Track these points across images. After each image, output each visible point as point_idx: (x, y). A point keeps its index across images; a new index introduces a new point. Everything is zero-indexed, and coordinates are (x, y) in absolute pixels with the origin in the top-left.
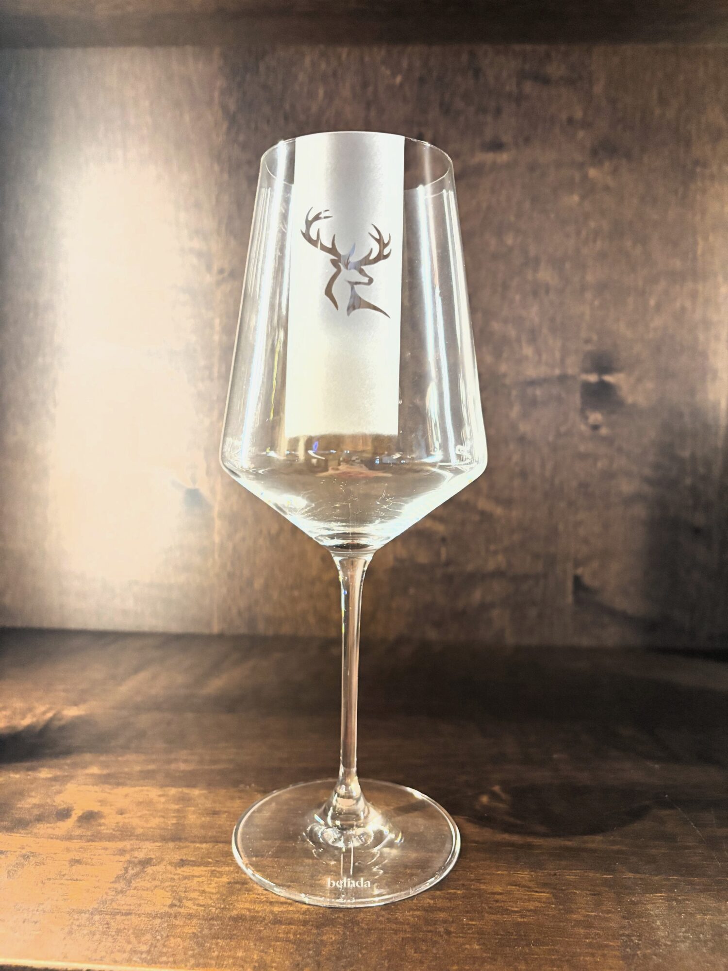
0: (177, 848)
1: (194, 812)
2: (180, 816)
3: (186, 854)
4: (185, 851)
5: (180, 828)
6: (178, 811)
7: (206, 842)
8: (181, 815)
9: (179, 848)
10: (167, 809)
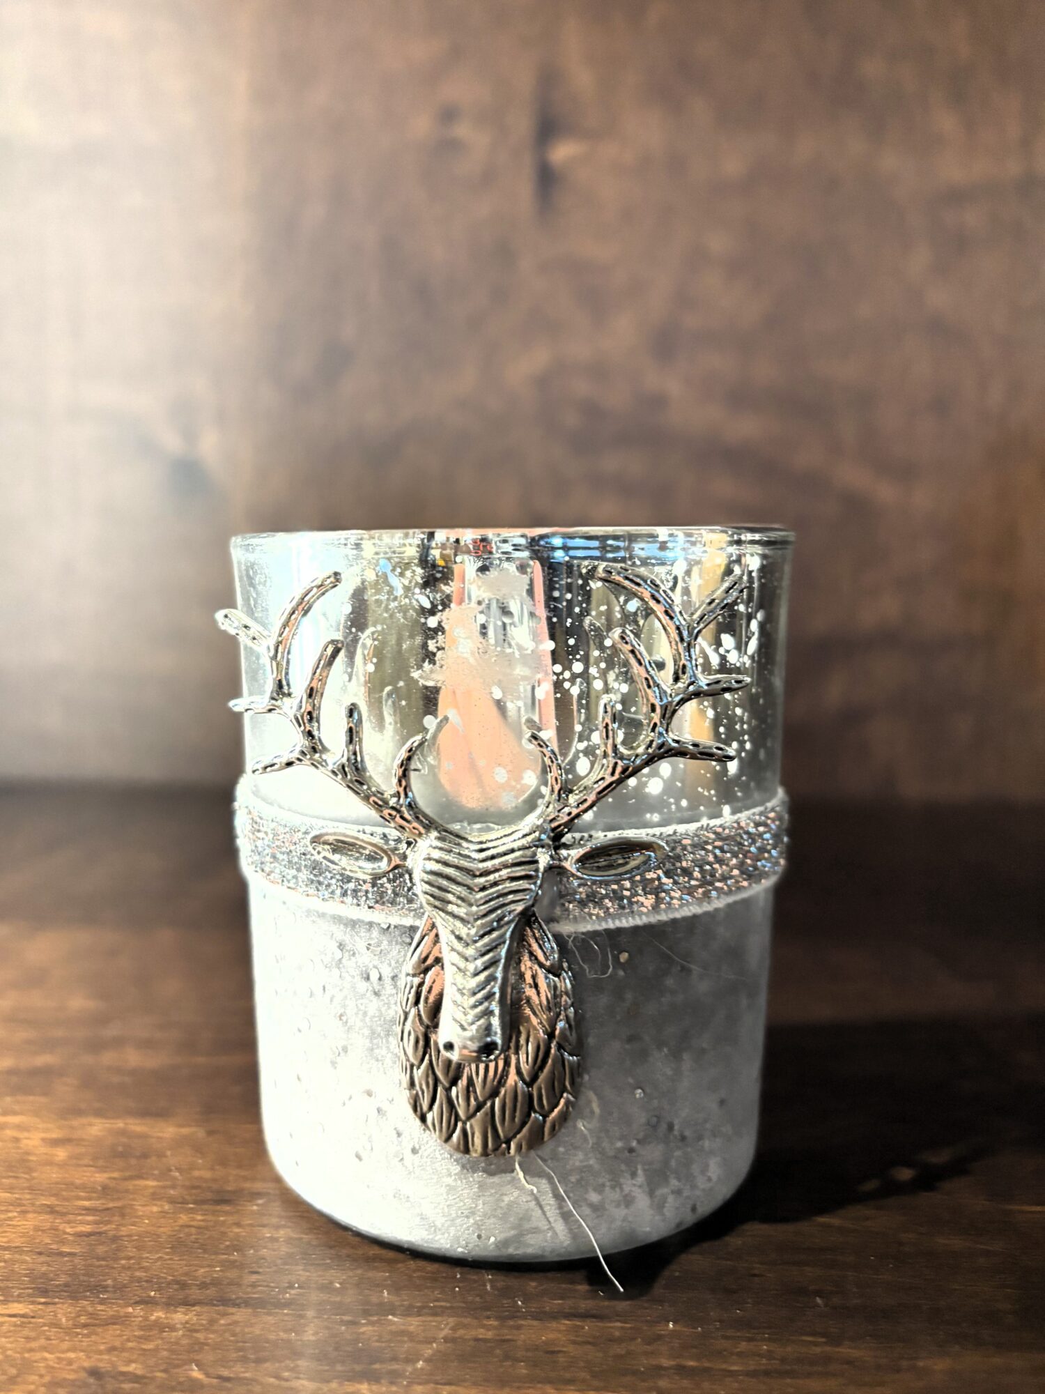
0: (85, 1326)
1: (155, 1197)
2: (108, 1209)
3: (112, 1349)
4: (112, 1335)
5: (101, 1250)
6: (105, 1190)
7: (188, 1303)
8: (111, 1205)
9: (95, 1324)
10: (70, 1186)
